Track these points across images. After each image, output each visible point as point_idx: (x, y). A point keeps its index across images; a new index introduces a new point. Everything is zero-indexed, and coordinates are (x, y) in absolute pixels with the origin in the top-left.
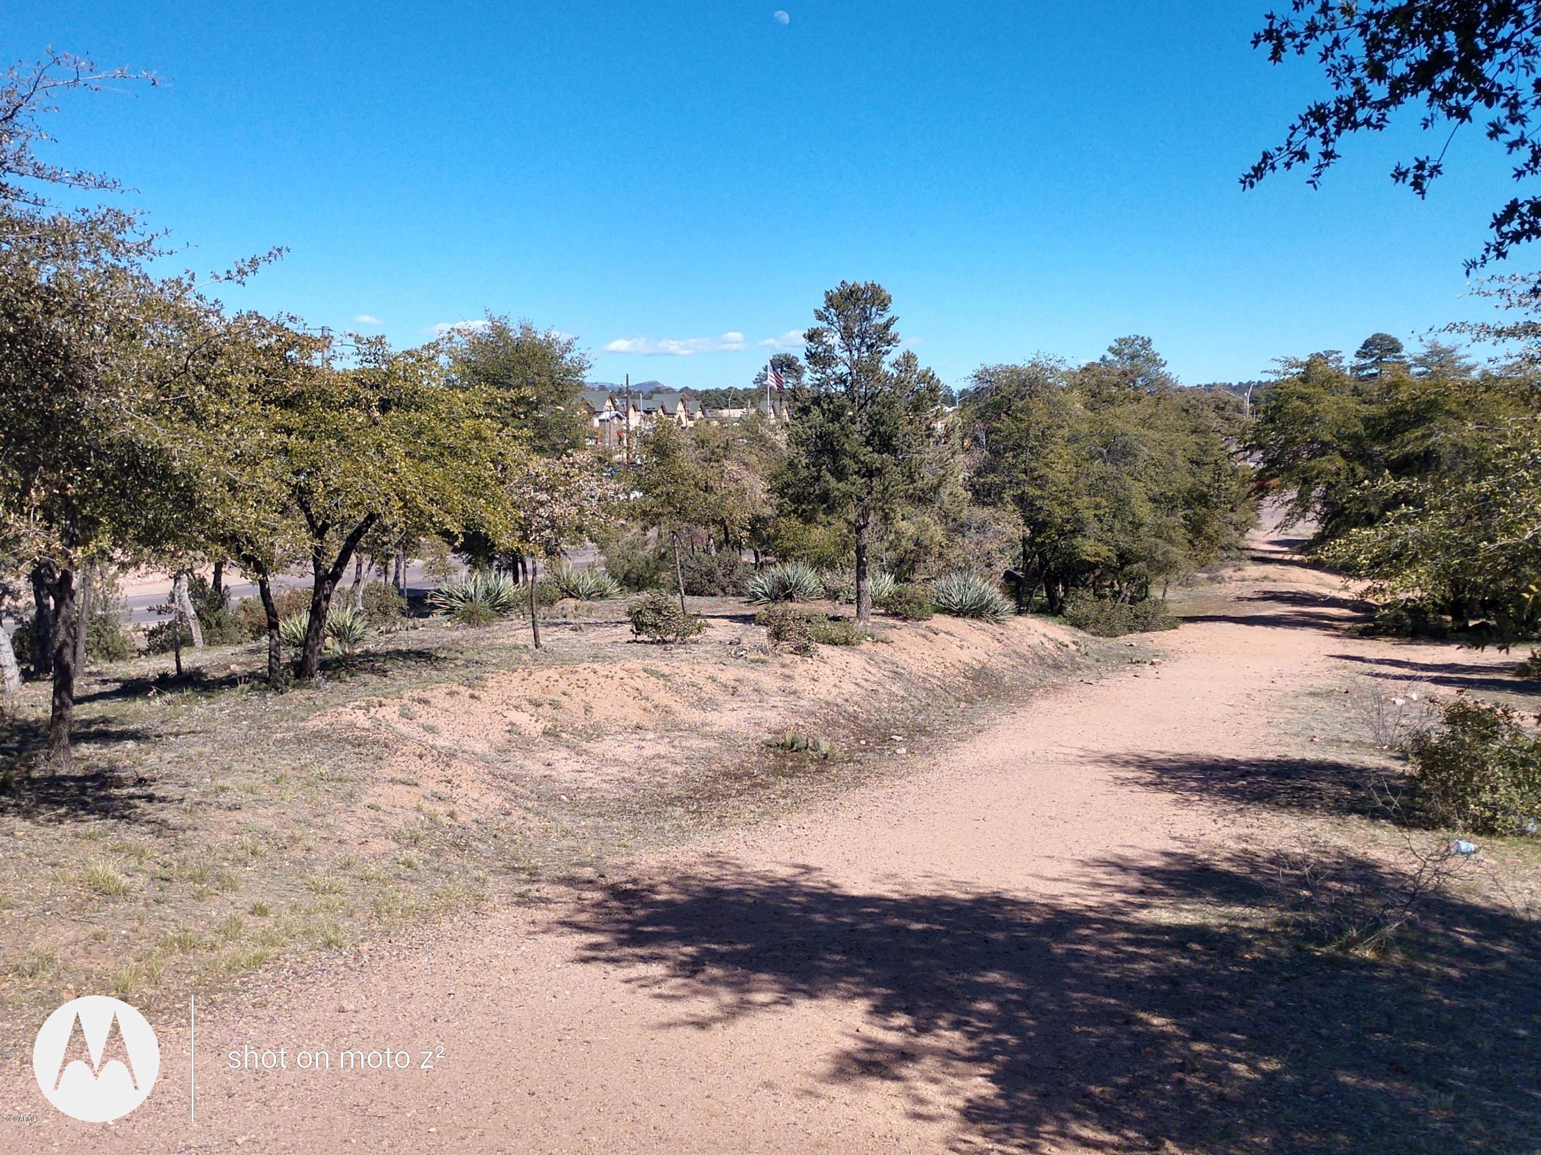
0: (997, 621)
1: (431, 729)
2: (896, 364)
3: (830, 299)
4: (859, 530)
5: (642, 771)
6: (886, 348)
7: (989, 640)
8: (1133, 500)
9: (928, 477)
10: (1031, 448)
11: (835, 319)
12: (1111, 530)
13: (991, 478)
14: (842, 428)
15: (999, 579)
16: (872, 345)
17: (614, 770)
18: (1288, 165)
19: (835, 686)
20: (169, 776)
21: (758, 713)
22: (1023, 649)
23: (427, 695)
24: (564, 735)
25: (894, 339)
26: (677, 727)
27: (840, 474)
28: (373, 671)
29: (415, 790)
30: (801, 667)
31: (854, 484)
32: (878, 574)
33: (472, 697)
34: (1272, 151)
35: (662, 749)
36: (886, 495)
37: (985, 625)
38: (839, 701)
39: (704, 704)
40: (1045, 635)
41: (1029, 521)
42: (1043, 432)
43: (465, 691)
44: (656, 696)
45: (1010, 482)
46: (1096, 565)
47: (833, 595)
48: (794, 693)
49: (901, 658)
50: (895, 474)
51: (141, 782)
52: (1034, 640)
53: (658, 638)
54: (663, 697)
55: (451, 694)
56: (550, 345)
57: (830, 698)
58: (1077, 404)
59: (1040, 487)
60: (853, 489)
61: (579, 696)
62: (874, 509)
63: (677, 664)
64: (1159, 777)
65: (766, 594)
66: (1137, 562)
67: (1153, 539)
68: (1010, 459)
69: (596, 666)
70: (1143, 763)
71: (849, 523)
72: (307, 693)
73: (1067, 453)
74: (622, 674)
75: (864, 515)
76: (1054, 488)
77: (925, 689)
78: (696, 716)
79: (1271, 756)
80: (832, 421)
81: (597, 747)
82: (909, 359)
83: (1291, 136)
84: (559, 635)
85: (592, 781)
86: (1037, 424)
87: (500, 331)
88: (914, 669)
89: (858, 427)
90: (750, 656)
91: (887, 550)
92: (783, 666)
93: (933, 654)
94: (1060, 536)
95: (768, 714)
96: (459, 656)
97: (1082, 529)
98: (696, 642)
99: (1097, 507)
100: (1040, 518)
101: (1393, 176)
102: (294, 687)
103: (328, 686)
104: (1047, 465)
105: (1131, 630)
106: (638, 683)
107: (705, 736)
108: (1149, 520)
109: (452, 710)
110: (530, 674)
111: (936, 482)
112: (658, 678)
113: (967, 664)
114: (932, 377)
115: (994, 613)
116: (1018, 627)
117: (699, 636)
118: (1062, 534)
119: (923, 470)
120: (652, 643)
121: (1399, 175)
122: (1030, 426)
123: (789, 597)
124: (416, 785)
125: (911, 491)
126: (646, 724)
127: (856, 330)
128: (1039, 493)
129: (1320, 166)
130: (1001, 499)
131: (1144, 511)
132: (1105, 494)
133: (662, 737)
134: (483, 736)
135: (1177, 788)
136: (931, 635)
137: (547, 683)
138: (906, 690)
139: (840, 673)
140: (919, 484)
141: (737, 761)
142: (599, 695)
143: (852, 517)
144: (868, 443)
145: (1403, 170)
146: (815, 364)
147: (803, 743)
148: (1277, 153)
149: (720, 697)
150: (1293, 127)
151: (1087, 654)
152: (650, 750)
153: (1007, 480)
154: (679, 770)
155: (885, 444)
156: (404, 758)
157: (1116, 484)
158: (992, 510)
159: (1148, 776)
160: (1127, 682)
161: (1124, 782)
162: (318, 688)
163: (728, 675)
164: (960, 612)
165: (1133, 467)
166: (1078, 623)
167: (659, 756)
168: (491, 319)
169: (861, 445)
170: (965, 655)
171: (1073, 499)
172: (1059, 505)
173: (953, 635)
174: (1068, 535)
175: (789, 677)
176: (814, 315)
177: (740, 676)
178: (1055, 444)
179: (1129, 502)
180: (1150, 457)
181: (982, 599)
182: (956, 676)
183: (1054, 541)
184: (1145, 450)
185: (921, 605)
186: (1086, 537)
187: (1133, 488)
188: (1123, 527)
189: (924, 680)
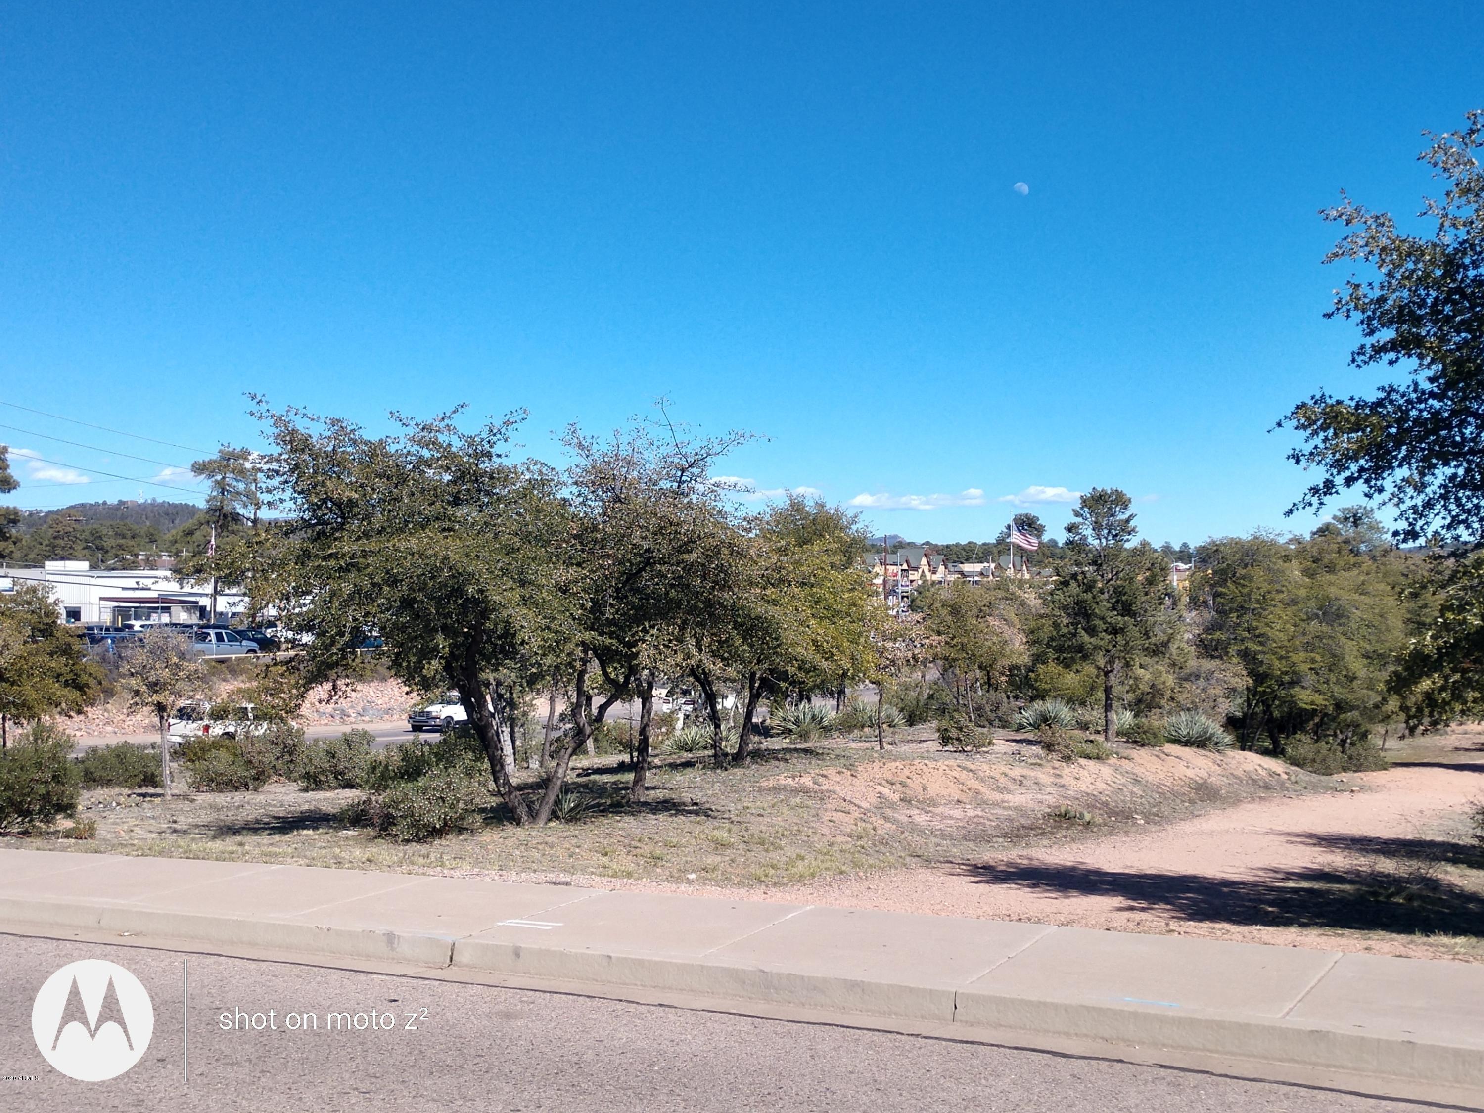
0: (1218, 751)
3: (1084, 501)
4: (1106, 674)
5: (969, 823)
6: (1127, 537)
7: (1211, 764)
8: (1347, 657)
9: (1159, 635)
10: (1253, 610)
11: (1088, 516)
12: (1327, 682)
13: (1218, 635)
14: (1094, 597)
15: (1221, 718)
16: (1117, 535)
17: (952, 822)
19: (1092, 784)
21: (1039, 797)
22: (1239, 772)
23: (823, 773)
24: (913, 802)
25: (1133, 530)
26: (985, 803)
27: (1092, 631)
28: (779, 759)
30: (1067, 770)
31: (1102, 639)
32: (1120, 710)
33: (852, 775)
35: (977, 814)
36: (1127, 649)
37: (1209, 754)
38: (1095, 793)
39: (1001, 790)
40: (1260, 765)
41: (1251, 673)
42: (1264, 596)
43: (846, 772)
44: (968, 783)
45: (1235, 639)
46: (1314, 713)
47: (1084, 726)
48: (1063, 786)
49: (1139, 770)
50: (1134, 632)
51: (695, 804)
52: (1250, 767)
53: (961, 748)
54: (975, 784)
55: (839, 773)
57: (1089, 791)
58: (1295, 571)
59: (1261, 644)
60: (1102, 643)
61: (917, 780)
62: (1119, 658)
63: (978, 765)
64: (1319, 841)
65: (1030, 724)
66: (1351, 711)
67: (1365, 691)
68: (1234, 619)
71: (1099, 668)
73: (1286, 615)
74: (944, 768)
75: (1111, 662)
76: (1274, 645)
77: (1159, 793)
78: (998, 797)
80: (1085, 592)
81: (937, 810)
82: (1145, 546)
83: (1304, 497)
85: (940, 826)
86: (1259, 588)
87: (798, 507)
88: (1150, 779)
89: (1106, 596)
90: (1030, 761)
91: (1128, 692)
92: (1054, 768)
93: (1165, 769)
94: (1280, 686)
95: (1047, 797)
97: (1299, 681)
98: (987, 752)
99: (1313, 661)
100: (1262, 670)
104: (1267, 625)
105: (1345, 770)
106: (955, 773)
107: (1005, 808)
108: (1362, 673)
109: (844, 781)
110: (884, 764)
111: (1166, 638)
112: (968, 772)
113: (1191, 779)
115: (1217, 744)
116: (1238, 757)
117: (989, 748)
118: (1281, 684)
119: (1156, 629)
120: (955, 752)
122: (1251, 591)
125: (1146, 645)
126: (964, 799)
127: (1104, 524)
128: (1260, 648)
130: (1227, 653)
131: (1358, 667)
132: (1320, 651)
133: (977, 807)
134: (865, 799)
135: (1328, 847)
136: (1163, 756)
138: (1144, 791)
139: (1095, 776)
140: (1153, 640)
141: (1031, 821)
142: (931, 780)
143: (1101, 663)
144: (1114, 608)
147: (1073, 814)
149: (1012, 787)
150: (1305, 494)
151: (1296, 782)
152: (971, 813)
153: (1232, 636)
154: (993, 823)
155: (1127, 610)
157: (1330, 642)
158: (1218, 662)
159: (1311, 841)
160: (1323, 800)
161: (1293, 842)
163: (1016, 773)
164: (1187, 742)
165: (1346, 628)
167: (978, 817)
168: (789, 497)
169: (1108, 610)
170: (1190, 773)
171: (1291, 654)
172: (1278, 659)
173: (1180, 759)
174: (1287, 685)
175: (1059, 776)
176: (1072, 513)
177: (1024, 774)
178: (1275, 606)
179: (1343, 659)
180: (1362, 619)
181: (1206, 733)
182: (1182, 786)
183: (1273, 691)
184: (1358, 613)
185: (1155, 735)
186: (1303, 687)
187: (1346, 646)
188: (1338, 680)
189: (1158, 787)
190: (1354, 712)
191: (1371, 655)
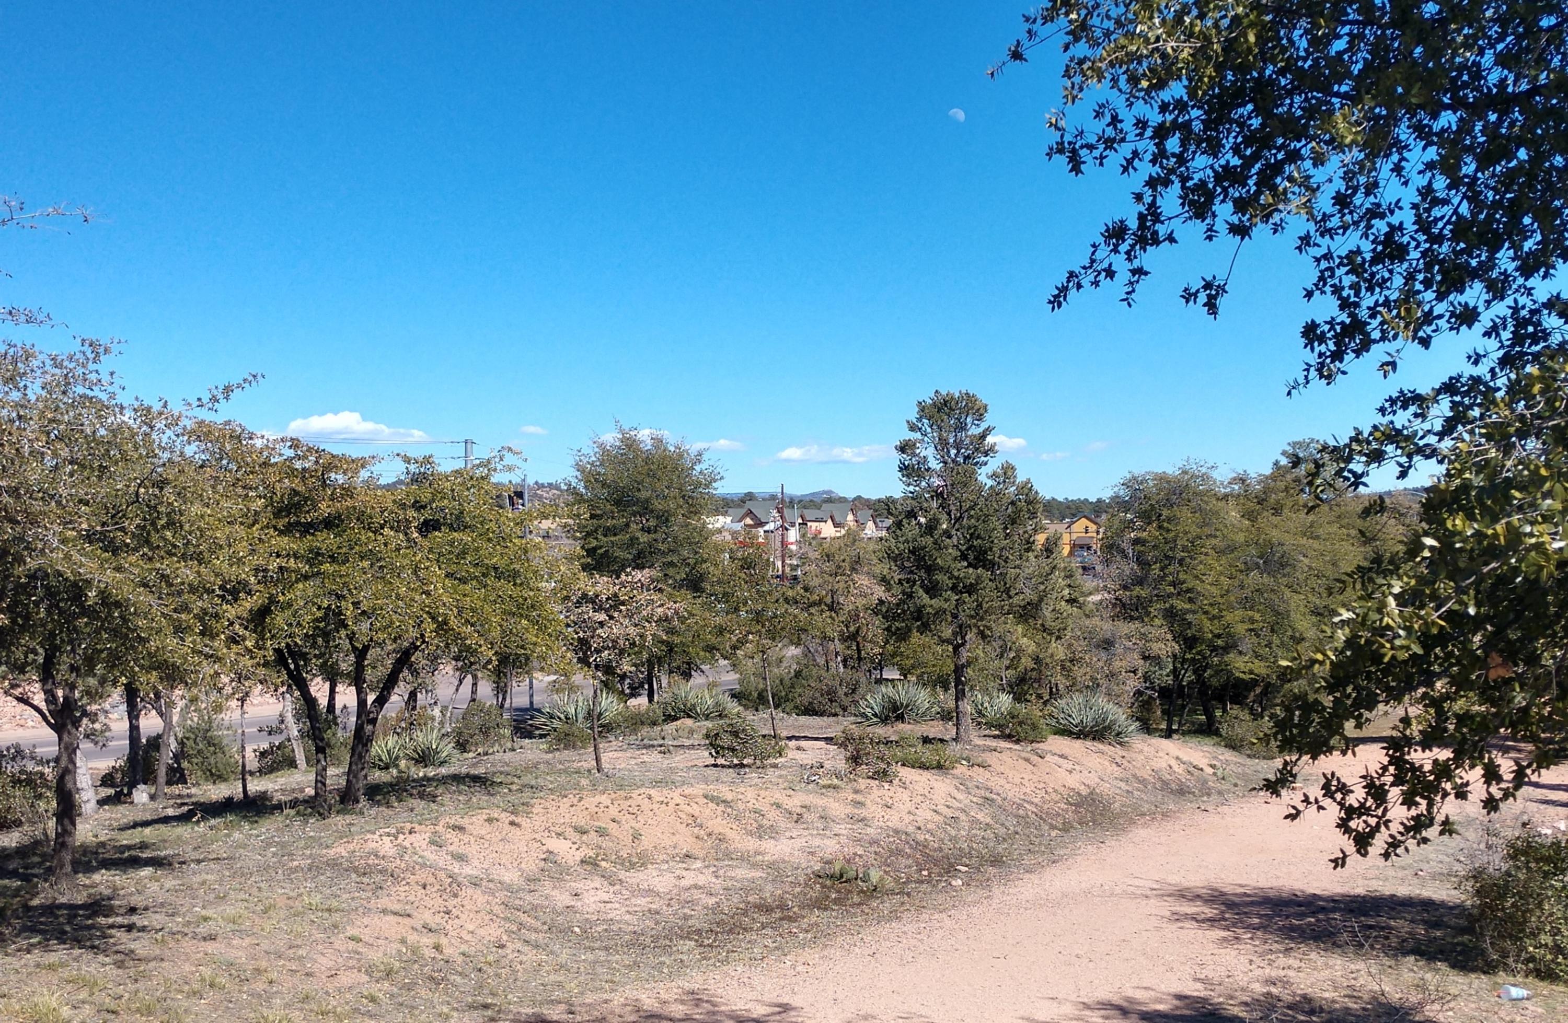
0: (1120, 744)
1: (460, 858)
2: (994, 476)
3: (923, 409)
4: (957, 648)
5: (672, 902)
6: (983, 459)
7: (1107, 763)
8: (1293, 614)
9: (1026, 593)
10: (1180, 559)
11: (929, 430)
12: (1269, 645)
13: (1137, 591)
14: (935, 543)
15: (1128, 699)
16: (969, 456)
17: (642, 901)
18: (1096, 283)
19: (909, 812)
20: (162, 905)
21: (817, 842)
22: (1146, 774)
23: (464, 822)
24: (603, 864)
25: (991, 449)
26: (728, 855)
27: (933, 590)
28: (422, 796)
29: (407, 921)
30: (876, 793)
31: (946, 600)
32: (995, 693)
33: (512, 823)
34: (1077, 270)
35: (702, 880)
36: (981, 613)
37: (1106, 748)
38: (911, 829)
39: (761, 832)
40: (1178, 758)
41: (1177, 637)
42: (1192, 542)
43: (505, 817)
44: (710, 823)
45: (1158, 595)
46: (1254, 683)
47: (946, 716)
48: (862, 820)
49: (996, 782)
50: (988, 590)
51: (133, 910)
52: (1161, 763)
53: (736, 761)
54: (718, 825)
55: (490, 820)
56: (681, 456)
57: (899, 826)
58: (1233, 515)
59: (1191, 600)
60: (946, 606)
62: (971, 626)
63: (742, 790)
64: (1223, 912)
65: (875, 715)
68: (1158, 571)
69: (653, 792)
70: (1216, 897)
71: (945, 641)
72: (349, 818)
73: (1219, 565)
74: (678, 800)
75: (961, 632)
76: (1205, 602)
77: (1018, 816)
78: (751, 844)
79: (1360, 891)
81: (634, 877)
82: (1008, 471)
83: (1093, 253)
84: (645, 758)
85: (617, 912)
86: (1186, 533)
87: (630, 443)
88: (1010, 795)
89: (953, 540)
90: (823, 781)
91: (1007, 668)
92: (856, 792)
93: (1035, 778)
94: (1212, 651)
95: (827, 842)
96: (516, 780)
97: (1234, 646)
98: (775, 766)
99: (1252, 620)
100: (1189, 633)
101: (1182, 296)
102: (338, 812)
103: (373, 812)
104: (1196, 577)
106: (695, 809)
107: (754, 866)
108: (1311, 633)
109: (488, 837)
110: (581, 799)
111: (1036, 597)
112: (718, 804)
113: (1074, 789)
114: (1030, 489)
115: (1118, 734)
116: (1146, 749)
117: (780, 760)
118: (1214, 649)
119: (1021, 585)
120: (730, 767)
121: (1189, 296)
122: (1177, 536)
123: (900, 718)
124: (409, 916)
125: (1007, 607)
126: (696, 852)
127: (951, 441)
128: (1188, 606)
129: (1131, 283)
130: (1148, 614)
131: (1306, 625)
132: (1261, 607)
133: (707, 867)
134: (515, 865)
135: (1234, 925)
136: (1034, 758)
137: (597, 809)
138: (994, 817)
139: (921, 798)
140: (1017, 600)
141: (780, 892)
142: (650, 821)
143: (948, 633)
144: (964, 557)
145: (1193, 291)
146: (908, 476)
147: (852, 874)
148: (1083, 271)
149: (783, 824)
150: (1094, 246)
151: (1223, 779)
152: (690, 879)
153: (1155, 592)
154: (712, 901)
155: (980, 560)
156: (407, 888)
157: (1273, 596)
158: (1137, 624)
159: (1209, 912)
160: (1249, 810)
161: (1178, 918)
162: (362, 813)
163: (794, 802)
164: (1081, 733)
165: (1291, 580)
166: (1233, 745)
167: (696, 887)
168: (621, 431)
169: (955, 559)
170: (1073, 781)
171: (1224, 613)
172: (1210, 619)
173: (1066, 758)
174: (1220, 651)
175: (861, 804)
176: (906, 425)
177: (808, 803)
178: (1206, 554)
179: (1288, 616)
180: (1310, 568)
181: (1104, 721)
182: (1056, 802)
183: (1205, 658)
184: (1306, 561)
185: (1034, 727)
186: (1240, 653)
187: (1292, 602)
188: (1282, 642)
189: (1019, 806)
190: (1300, 681)
191: (1321, 611)
